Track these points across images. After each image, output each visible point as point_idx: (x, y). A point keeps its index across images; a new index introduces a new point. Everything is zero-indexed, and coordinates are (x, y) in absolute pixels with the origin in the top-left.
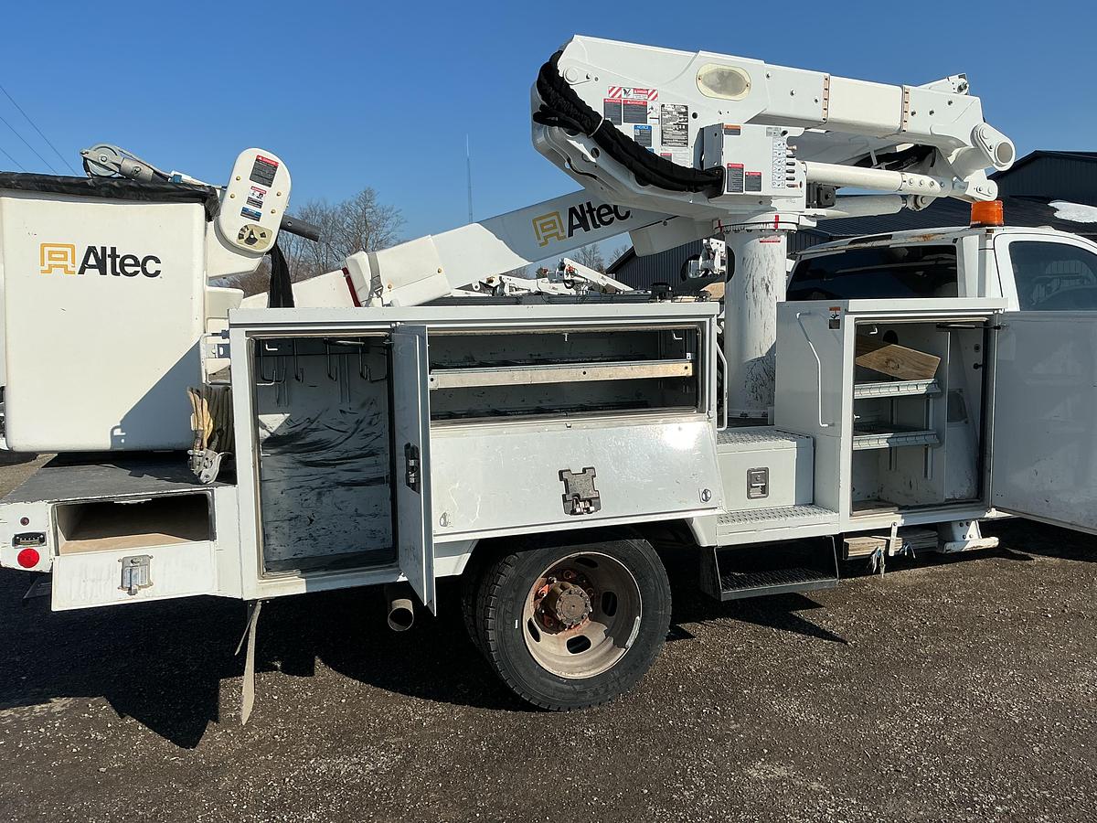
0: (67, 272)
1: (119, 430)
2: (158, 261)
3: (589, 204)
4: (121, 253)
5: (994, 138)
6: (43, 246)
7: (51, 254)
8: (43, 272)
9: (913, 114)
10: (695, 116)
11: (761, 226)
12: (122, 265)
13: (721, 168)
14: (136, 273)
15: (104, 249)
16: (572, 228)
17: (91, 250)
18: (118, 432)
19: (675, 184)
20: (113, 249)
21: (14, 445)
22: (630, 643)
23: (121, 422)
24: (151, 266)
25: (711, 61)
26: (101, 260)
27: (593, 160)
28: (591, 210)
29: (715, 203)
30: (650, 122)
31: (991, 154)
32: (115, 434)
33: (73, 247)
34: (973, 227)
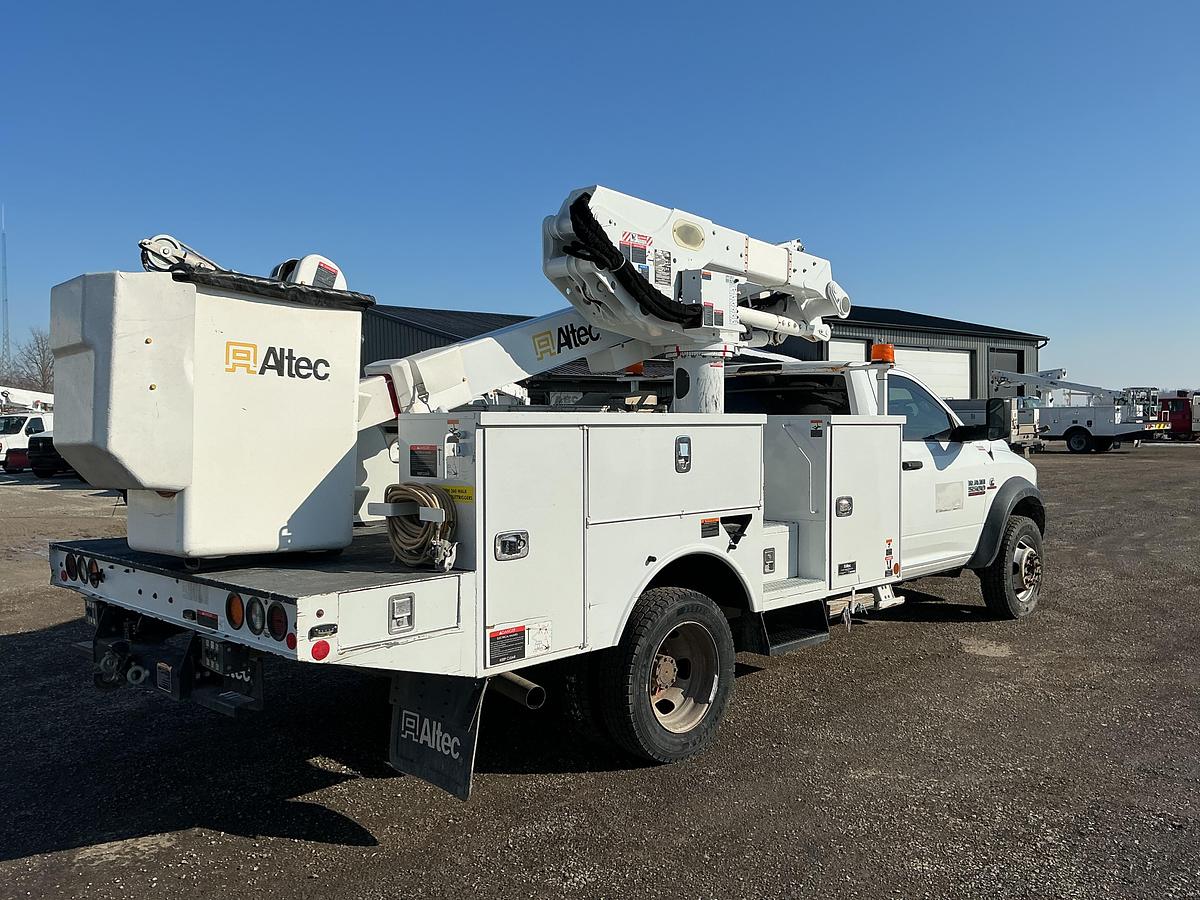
0: (249, 371)
1: (286, 530)
2: (327, 365)
3: (571, 325)
4: (297, 355)
5: (840, 294)
6: (229, 344)
7: (236, 353)
8: (227, 370)
9: (795, 271)
10: (675, 261)
11: (714, 354)
12: (298, 367)
13: (700, 305)
14: (309, 375)
15: (282, 350)
16: (560, 345)
17: (271, 350)
18: (285, 533)
19: (672, 317)
20: (290, 351)
21: (191, 549)
22: (711, 699)
23: (288, 522)
24: (322, 370)
25: (681, 217)
26: (280, 362)
27: (613, 291)
28: (573, 331)
29: (691, 333)
30: (647, 264)
31: (838, 305)
32: (283, 534)
33: (255, 347)
34: (873, 363)
